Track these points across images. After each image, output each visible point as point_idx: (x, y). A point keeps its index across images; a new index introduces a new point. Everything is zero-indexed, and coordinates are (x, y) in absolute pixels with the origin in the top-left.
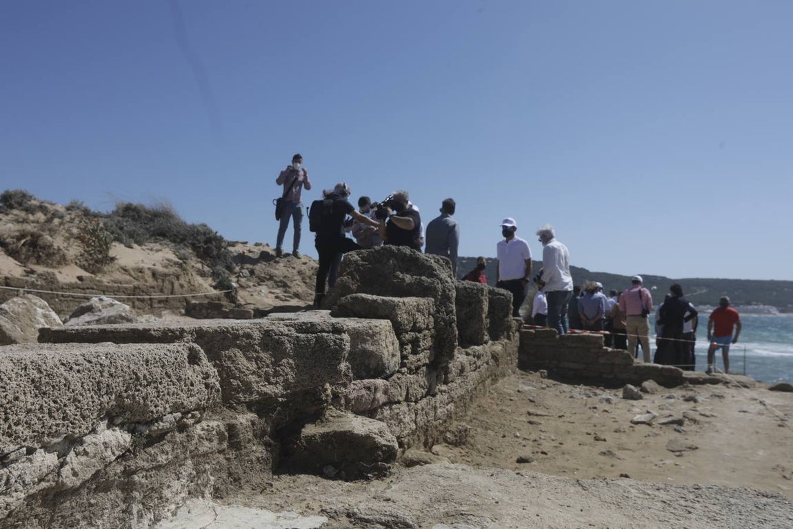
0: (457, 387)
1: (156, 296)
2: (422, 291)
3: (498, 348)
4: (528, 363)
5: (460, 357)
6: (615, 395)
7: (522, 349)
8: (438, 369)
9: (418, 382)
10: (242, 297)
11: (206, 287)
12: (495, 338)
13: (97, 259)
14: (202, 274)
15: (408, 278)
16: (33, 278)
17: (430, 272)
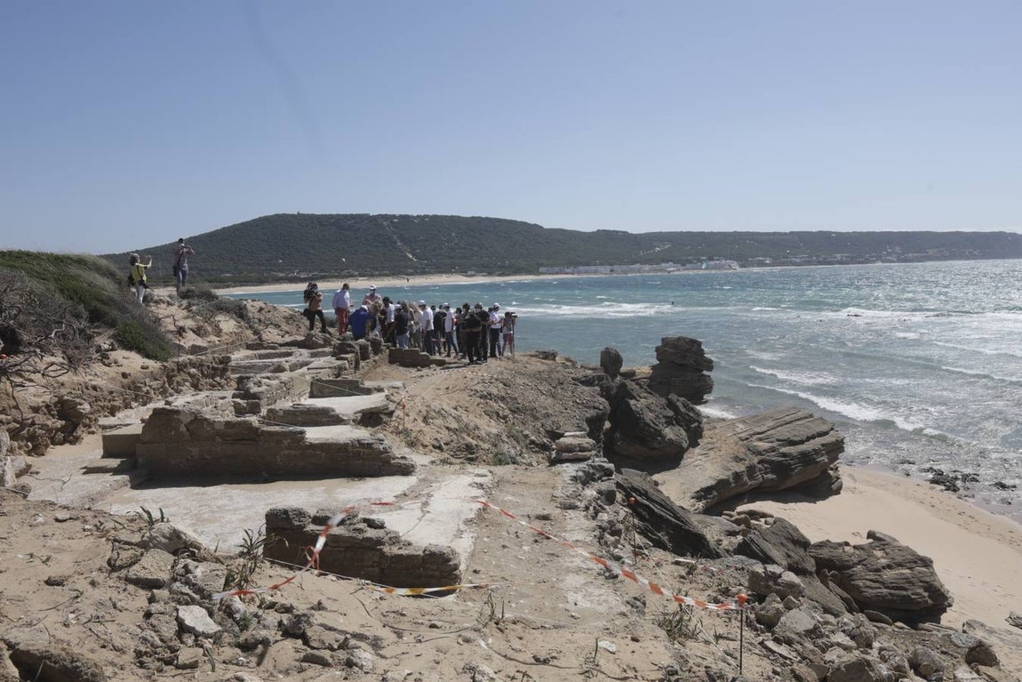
0: (362, 371)
1: (238, 343)
2: (353, 352)
3: (377, 358)
4: (392, 361)
5: (362, 364)
6: (413, 370)
7: (390, 356)
8: (357, 367)
9: (353, 371)
10: (264, 337)
11: (249, 332)
12: (376, 354)
13: (218, 332)
14: (247, 328)
15: (349, 349)
16: (211, 344)
17: (354, 347)
